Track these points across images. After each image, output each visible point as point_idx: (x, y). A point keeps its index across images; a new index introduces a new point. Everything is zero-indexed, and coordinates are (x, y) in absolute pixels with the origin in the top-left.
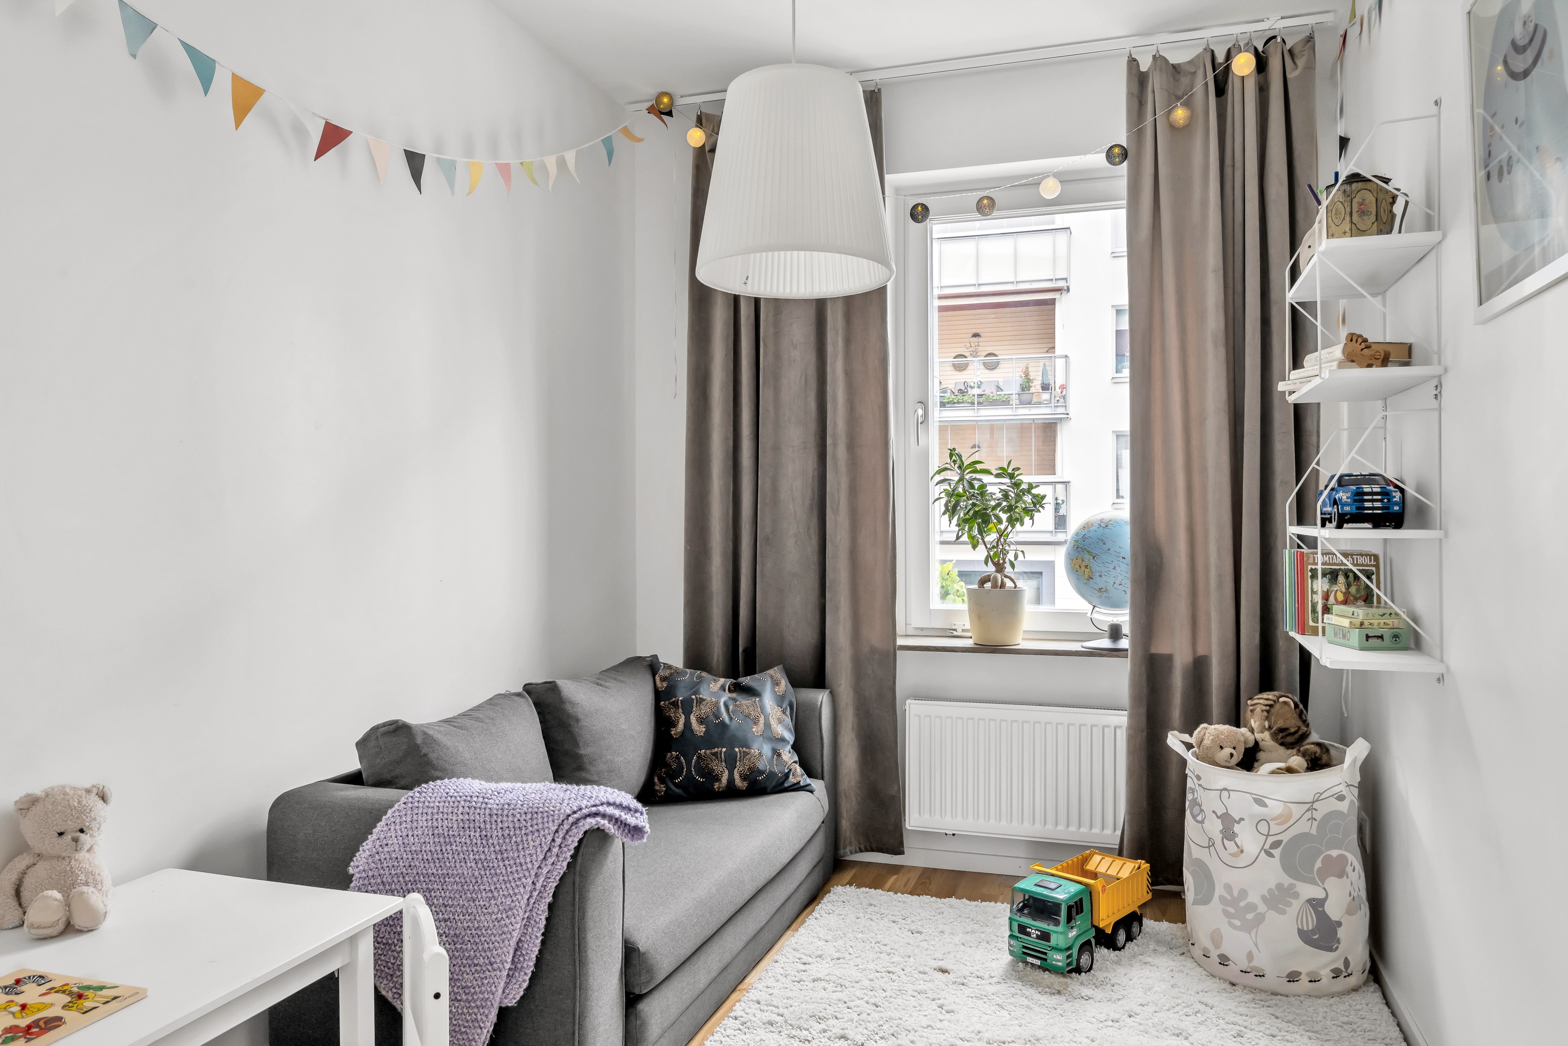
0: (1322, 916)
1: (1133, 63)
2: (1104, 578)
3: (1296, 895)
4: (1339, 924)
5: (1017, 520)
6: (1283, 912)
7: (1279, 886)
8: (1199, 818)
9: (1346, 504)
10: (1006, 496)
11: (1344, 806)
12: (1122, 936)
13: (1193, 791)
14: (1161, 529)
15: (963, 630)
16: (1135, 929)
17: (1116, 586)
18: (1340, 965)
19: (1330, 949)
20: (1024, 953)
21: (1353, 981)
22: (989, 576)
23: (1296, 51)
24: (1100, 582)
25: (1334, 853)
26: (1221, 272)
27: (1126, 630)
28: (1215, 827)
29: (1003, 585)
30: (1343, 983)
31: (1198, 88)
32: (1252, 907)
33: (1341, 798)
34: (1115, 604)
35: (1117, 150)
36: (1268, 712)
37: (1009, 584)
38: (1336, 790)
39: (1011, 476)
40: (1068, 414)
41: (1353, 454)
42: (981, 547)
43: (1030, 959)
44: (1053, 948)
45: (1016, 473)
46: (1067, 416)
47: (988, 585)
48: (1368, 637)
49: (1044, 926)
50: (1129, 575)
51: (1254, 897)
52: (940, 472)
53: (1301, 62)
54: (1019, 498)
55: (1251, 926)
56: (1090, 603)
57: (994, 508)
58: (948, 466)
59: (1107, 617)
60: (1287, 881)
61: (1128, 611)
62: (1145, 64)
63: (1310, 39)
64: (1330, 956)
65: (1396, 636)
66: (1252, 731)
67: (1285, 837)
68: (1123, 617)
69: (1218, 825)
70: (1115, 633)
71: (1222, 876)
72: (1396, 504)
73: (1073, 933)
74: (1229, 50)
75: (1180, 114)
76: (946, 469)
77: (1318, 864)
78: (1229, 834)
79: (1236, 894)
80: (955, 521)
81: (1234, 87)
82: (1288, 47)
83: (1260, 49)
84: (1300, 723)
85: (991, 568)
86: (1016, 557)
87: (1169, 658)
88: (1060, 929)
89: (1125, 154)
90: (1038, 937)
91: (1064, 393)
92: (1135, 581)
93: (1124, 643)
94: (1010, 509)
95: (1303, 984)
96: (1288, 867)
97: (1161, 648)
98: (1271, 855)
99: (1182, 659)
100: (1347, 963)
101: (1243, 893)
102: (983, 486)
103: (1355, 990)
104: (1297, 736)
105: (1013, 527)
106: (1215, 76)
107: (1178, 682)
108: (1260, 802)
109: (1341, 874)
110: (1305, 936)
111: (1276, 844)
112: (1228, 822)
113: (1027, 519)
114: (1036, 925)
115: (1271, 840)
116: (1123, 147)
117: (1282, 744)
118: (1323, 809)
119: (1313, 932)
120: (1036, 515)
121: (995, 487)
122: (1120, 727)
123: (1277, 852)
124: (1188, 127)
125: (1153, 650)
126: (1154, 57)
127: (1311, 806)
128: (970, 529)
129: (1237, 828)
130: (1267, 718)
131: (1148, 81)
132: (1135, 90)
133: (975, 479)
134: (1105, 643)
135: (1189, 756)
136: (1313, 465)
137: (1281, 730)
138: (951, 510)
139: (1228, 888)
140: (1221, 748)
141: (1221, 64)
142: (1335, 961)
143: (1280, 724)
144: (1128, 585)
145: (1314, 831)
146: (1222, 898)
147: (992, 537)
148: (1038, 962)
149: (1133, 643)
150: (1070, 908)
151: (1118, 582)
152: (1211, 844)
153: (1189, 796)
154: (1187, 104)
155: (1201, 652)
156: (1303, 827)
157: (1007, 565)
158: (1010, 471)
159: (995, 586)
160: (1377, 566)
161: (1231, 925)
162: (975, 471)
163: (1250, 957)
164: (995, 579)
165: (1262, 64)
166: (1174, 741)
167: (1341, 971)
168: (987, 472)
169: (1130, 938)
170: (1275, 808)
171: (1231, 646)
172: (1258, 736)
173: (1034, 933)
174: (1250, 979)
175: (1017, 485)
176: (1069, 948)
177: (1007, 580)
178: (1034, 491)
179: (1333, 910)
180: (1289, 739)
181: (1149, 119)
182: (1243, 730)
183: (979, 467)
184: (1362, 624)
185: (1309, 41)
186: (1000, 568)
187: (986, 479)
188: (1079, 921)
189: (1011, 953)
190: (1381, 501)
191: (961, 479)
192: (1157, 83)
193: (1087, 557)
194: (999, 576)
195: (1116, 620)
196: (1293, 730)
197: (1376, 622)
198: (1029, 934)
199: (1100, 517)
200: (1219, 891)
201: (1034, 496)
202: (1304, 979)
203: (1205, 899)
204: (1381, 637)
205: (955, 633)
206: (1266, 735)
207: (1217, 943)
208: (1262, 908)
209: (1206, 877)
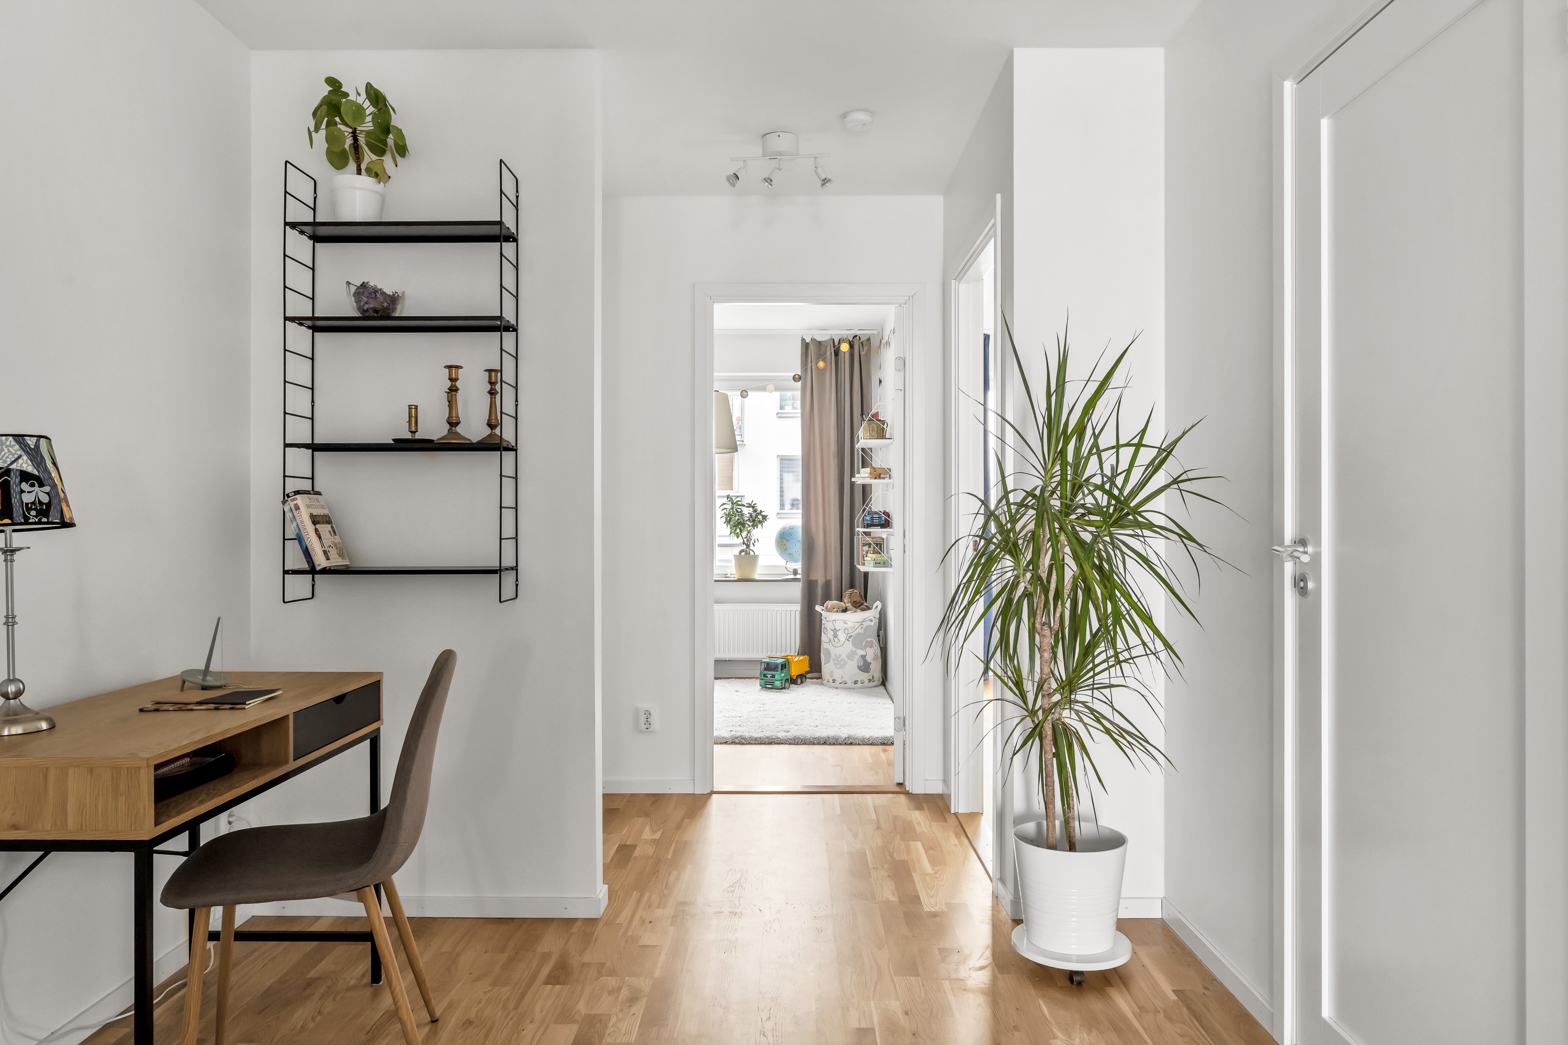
0: (865, 661)
1: (803, 340)
2: (791, 549)
3: (857, 654)
4: (871, 663)
5: (755, 526)
6: (852, 660)
7: (851, 651)
8: (826, 633)
9: (868, 521)
10: (751, 516)
11: (872, 624)
12: (799, 681)
13: (824, 624)
14: (814, 529)
15: (731, 574)
16: (804, 679)
17: (796, 552)
18: (871, 678)
19: (868, 672)
20: (766, 684)
21: (875, 683)
22: (744, 550)
23: (864, 343)
24: (789, 551)
25: (869, 640)
26: (836, 429)
27: (800, 571)
28: (831, 634)
29: (749, 554)
30: (872, 684)
31: (828, 353)
32: (843, 660)
33: (871, 621)
34: (795, 561)
35: (797, 376)
36: (850, 596)
37: (752, 553)
38: (870, 618)
39: (753, 507)
40: (743, 441)
41: (864, 506)
42: (740, 537)
43: (768, 686)
44: (776, 680)
45: (755, 506)
46: (742, 443)
47: (743, 554)
48: (876, 563)
49: (773, 673)
50: (801, 548)
51: (843, 656)
52: (722, 505)
53: (865, 348)
54: (756, 516)
55: (842, 667)
56: (785, 560)
57: (747, 521)
58: (727, 503)
59: (792, 566)
60: (854, 649)
61: (800, 563)
62: (808, 340)
63: (869, 340)
64: (867, 674)
65: (884, 563)
66: (845, 603)
67: (853, 634)
68: (799, 566)
69: (832, 633)
70: (795, 572)
71: (834, 651)
72: (883, 521)
73: (783, 675)
74: (840, 340)
75: (821, 364)
76: (725, 504)
77: (864, 643)
78: (835, 636)
79: (838, 656)
80: (729, 526)
81: (841, 356)
82: (861, 341)
83: (851, 340)
84: (861, 599)
85: (744, 547)
86: (755, 542)
87: (816, 581)
88: (778, 673)
89: (800, 378)
90: (771, 677)
91: (740, 424)
92: (803, 551)
93: (799, 576)
94: (754, 521)
95: (859, 684)
96: (854, 645)
97: (813, 577)
98: (849, 641)
99: (821, 582)
100: (873, 677)
101: (840, 655)
102: (742, 511)
103: (876, 686)
104: (859, 604)
105: (754, 529)
106: (834, 350)
107: (819, 590)
108: (845, 623)
109: (872, 647)
110: (860, 668)
111: (850, 637)
112: (835, 631)
113: (760, 526)
114: (769, 674)
115: (849, 635)
116: (799, 375)
117: (854, 607)
118: (866, 624)
119: (862, 666)
120: (764, 523)
121: (746, 511)
122: (797, 610)
123: (850, 639)
124: (824, 369)
125: (810, 579)
126: (811, 339)
127: (862, 623)
128: (736, 530)
129: (838, 633)
130: (850, 598)
131: (809, 347)
132: (804, 352)
133: (738, 508)
134: (792, 576)
135: (823, 612)
136: (870, 505)
137: (854, 602)
138: (728, 521)
139: (835, 655)
140: (834, 608)
141: (837, 346)
142: (869, 676)
143: (854, 599)
144: (801, 552)
145: (862, 632)
146: (833, 659)
147: (744, 534)
148: (770, 686)
149: (802, 576)
150: (782, 665)
151: (797, 551)
152: (830, 641)
153: (823, 626)
154: (824, 360)
155: (828, 578)
156: (859, 631)
157: (751, 545)
158: (752, 505)
159: (746, 554)
160: (883, 542)
161: (837, 668)
162: (739, 505)
163: (842, 677)
164: (746, 550)
165: (852, 346)
166: (818, 608)
167: (871, 680)
168: (743, 505)
169: (802, 683)
170: (850, 624)
171: (839, 576)
172: (847, 605)
173: (769, 676)
174: (843, 685)
175: (755, 511)
176: (781, 680)
177: (751, 551)
178: (762, 514)
179: (869, 659)
180: (857, 605)
181: (809, 365)
182: (842, 603)
183: (739, 503)
184: (875, 559)
185: (868, 341)
186: (748, 546)
187: (743, 508)
188: (785, 671)
189: (760, 685)
190: (878, 520)
191: (732, 508)
192: (812, 349)
193: (785, 541)
194: (748, 549)
195: (795, 567)
196: (858, 602)
197: (879, 559)
198: (767, 677)
199: (789, 525)
200: (833, 656)
201: (763, 516)
202: (859, 682)
203: (828, 662)
204: (880, 563)
205: (727, 576)
206: (849, 604)
207: (832, 676)
208: (846, 659)
209: (828, 653)
